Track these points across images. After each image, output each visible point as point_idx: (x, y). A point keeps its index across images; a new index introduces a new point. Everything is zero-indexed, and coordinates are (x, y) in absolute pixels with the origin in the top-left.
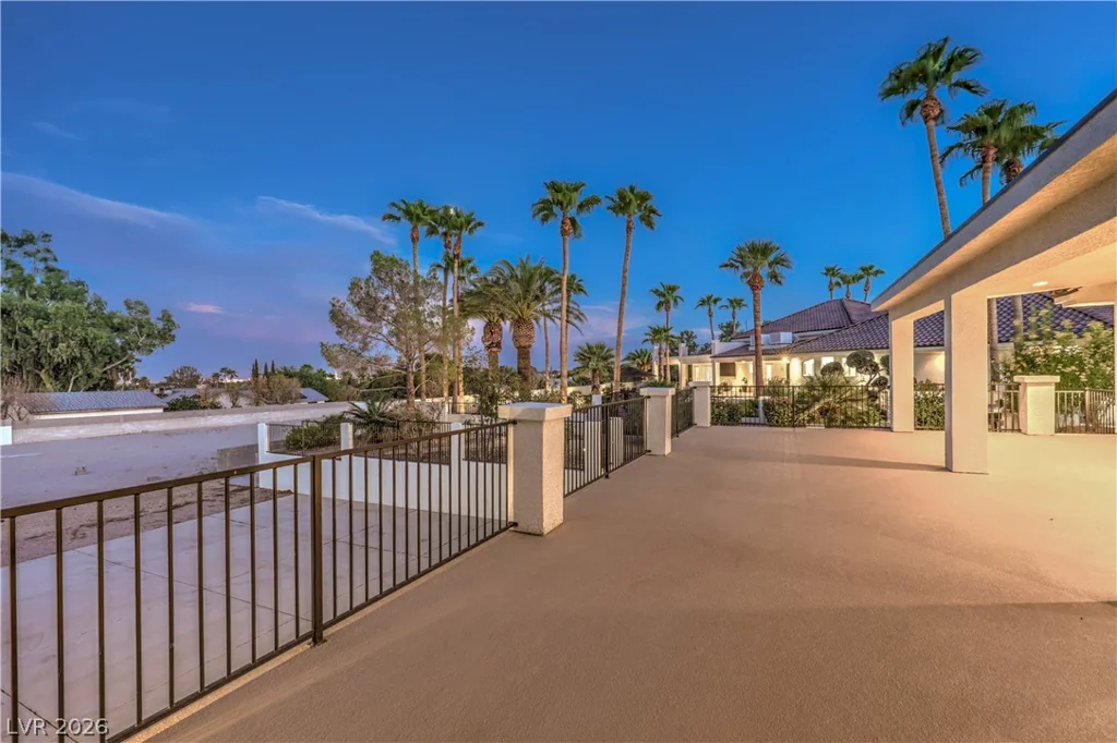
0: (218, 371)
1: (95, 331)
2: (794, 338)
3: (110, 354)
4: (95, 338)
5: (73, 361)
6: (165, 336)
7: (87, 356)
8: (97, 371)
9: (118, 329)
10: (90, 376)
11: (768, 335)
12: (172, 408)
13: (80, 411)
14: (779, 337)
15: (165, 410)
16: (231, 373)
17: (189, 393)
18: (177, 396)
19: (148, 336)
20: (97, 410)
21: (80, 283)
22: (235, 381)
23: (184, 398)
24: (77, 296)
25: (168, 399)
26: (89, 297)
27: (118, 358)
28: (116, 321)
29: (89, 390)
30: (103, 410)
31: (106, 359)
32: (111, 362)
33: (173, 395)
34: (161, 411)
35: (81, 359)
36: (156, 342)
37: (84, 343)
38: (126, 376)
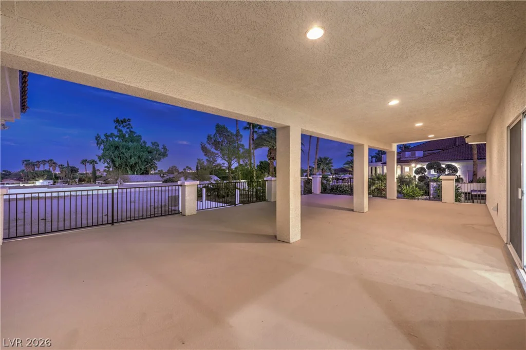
0: (185, 168)
1: (142, 153)
2: (424, 154)
3: (147, 161)
4: (142, 156)
5: (136, 164)
6: (164, 155)
7: (140, 162)
8: (143, 168)
9: (150, 152)
10: (141, 169)
11: (410, 153)
12: (165, 181)
13: (137, 182)
14: (415, 154)
15: (163, 182)
16: (190, 168)
17: (171, 176)
18: (168, 177)
19: (159, 155)
20: (142, 182)
21: (140, 136)
22: (191, 171)
23: (170, 178)
24: (138, 141)
25: (165, 178)
26: (142, 141)
27: (150, 163)
28: (149, 149)
29: (141, 174)
30: (144, 182)
31: (146, 163)
32: (147, 164)
33: (166, 177)
34: (161, 182)
35: (138, 163)
36: (162, 157)
37: (139, 157)
38: (155, 170)
